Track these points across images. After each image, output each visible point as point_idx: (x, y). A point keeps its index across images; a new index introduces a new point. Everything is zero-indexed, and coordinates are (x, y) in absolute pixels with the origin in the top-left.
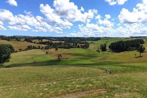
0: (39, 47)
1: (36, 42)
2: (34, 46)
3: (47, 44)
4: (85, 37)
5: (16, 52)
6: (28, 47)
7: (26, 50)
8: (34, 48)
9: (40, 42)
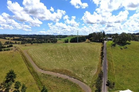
4: (54, 35)
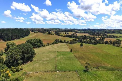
0: (65, 41)
1: (63, 35)
2: (60, 40)
3: (72, 37)
5: (45, 46)
6: (56, 40)
7: (53, 43)
8: (61, 42)
9: (66, 35)
